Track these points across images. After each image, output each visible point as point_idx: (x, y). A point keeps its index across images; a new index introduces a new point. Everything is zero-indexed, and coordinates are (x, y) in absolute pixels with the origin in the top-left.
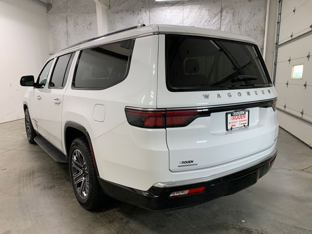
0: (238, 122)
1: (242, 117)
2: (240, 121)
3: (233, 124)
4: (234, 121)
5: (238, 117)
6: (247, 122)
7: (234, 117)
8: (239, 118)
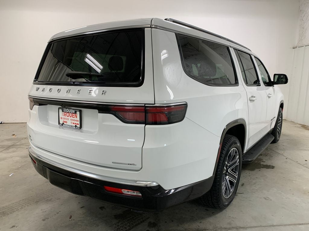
0: (70, 119)
1: (73, 116)
2: (71, 120)
3: (65, 120)
4: (65, 117)
5: (69, 115)
6: (79, 123)
7: (65, 113)
8: (71, 116)
